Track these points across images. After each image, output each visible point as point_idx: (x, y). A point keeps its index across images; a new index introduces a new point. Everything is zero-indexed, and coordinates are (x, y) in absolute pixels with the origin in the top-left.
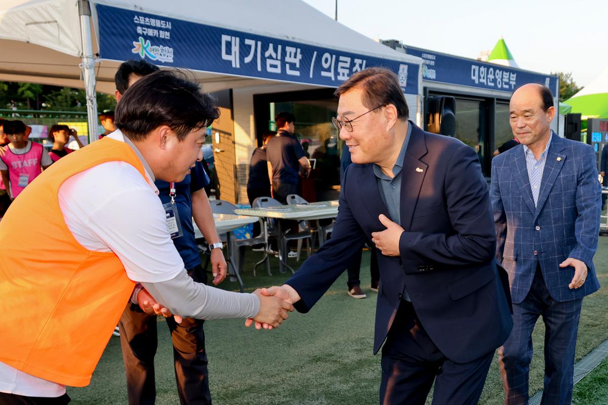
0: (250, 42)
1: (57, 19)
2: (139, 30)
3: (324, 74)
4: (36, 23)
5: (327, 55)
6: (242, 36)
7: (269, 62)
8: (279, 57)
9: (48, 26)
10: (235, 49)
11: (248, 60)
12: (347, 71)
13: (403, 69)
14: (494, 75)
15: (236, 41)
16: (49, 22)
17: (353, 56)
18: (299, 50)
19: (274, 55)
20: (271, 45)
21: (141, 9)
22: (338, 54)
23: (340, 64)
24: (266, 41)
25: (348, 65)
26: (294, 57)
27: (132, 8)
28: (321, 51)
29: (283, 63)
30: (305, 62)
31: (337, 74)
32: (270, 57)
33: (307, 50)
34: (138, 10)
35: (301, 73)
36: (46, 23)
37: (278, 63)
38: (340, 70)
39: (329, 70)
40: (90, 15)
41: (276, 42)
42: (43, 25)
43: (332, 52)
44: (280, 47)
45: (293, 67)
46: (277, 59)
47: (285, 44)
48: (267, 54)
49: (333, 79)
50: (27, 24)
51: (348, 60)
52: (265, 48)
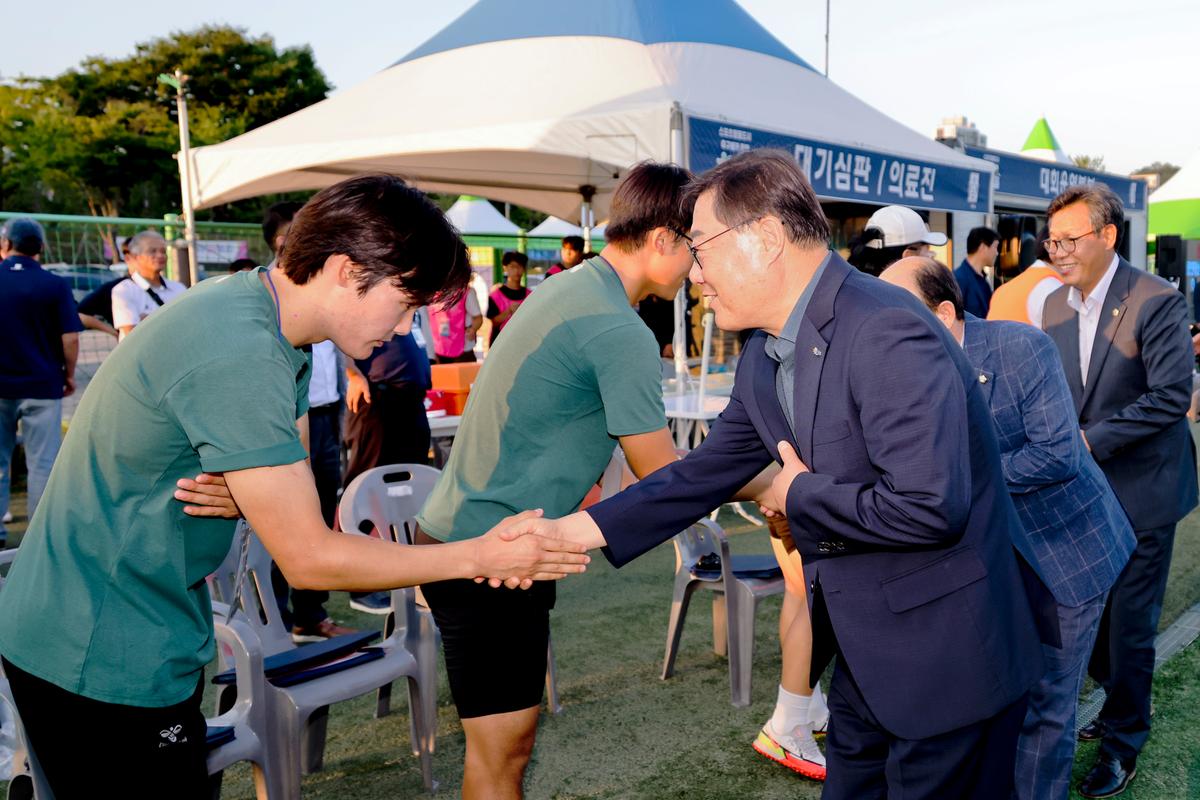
0: (821, 152)
1: (636, 132)
2: (724, 144)
3: (892, 189)
4: (603, 136)
5: (895, 165)
6: (815, 145)
7: (839, 176)
8: (849, 170)
9: (620, 141)
10: (808, 161)
11: (818, 174)
12: (915, 185)
13: (974, 179)
14: (1068, 181)
15: (808, 151)
16: (623, 136)
17: (922, 164)
18: (868, 159)
19: (844, 169)
20: (841, 155)
21: (725, 119)
22: (906, 162)
23: (909, 176)
24: (836, 150)
25: (916, 177)
26: (863, 169)
27: (716, 119)
28: (891, 159)
29: (853, 177)
30: (874, 174)
31: (905, 188)
32: (840, 171)
33: (876, 159)
34: (721, 120)
35: (870, 190)
36: (617, 136)
37: (847, 177)
38: (909, 184)
39: (896, 184)
40: (681, 129)
41: (847, 151)
42: (615, 139)
43: (901, 160)
44: (850, 157)
45: (861, 181)
46: (846, 172)
47: (856, 152)
48: (837, 167)
49: (901, 195)
50: (588, 137)
51: (916, 169)
52: (835, 159)
